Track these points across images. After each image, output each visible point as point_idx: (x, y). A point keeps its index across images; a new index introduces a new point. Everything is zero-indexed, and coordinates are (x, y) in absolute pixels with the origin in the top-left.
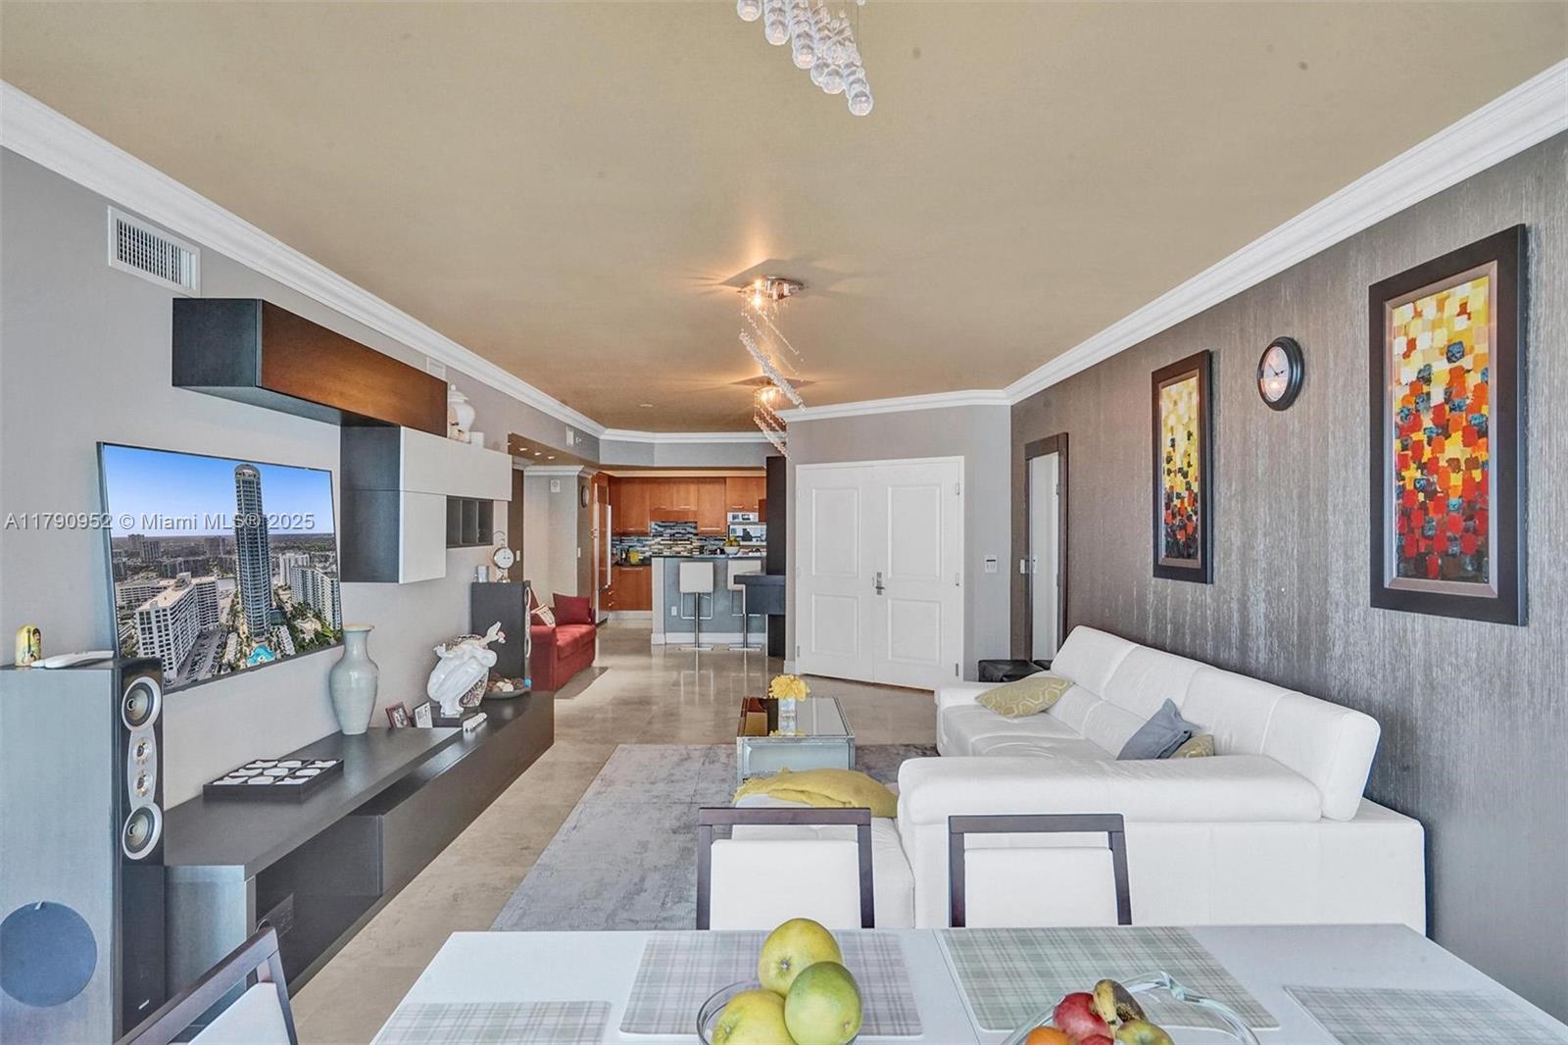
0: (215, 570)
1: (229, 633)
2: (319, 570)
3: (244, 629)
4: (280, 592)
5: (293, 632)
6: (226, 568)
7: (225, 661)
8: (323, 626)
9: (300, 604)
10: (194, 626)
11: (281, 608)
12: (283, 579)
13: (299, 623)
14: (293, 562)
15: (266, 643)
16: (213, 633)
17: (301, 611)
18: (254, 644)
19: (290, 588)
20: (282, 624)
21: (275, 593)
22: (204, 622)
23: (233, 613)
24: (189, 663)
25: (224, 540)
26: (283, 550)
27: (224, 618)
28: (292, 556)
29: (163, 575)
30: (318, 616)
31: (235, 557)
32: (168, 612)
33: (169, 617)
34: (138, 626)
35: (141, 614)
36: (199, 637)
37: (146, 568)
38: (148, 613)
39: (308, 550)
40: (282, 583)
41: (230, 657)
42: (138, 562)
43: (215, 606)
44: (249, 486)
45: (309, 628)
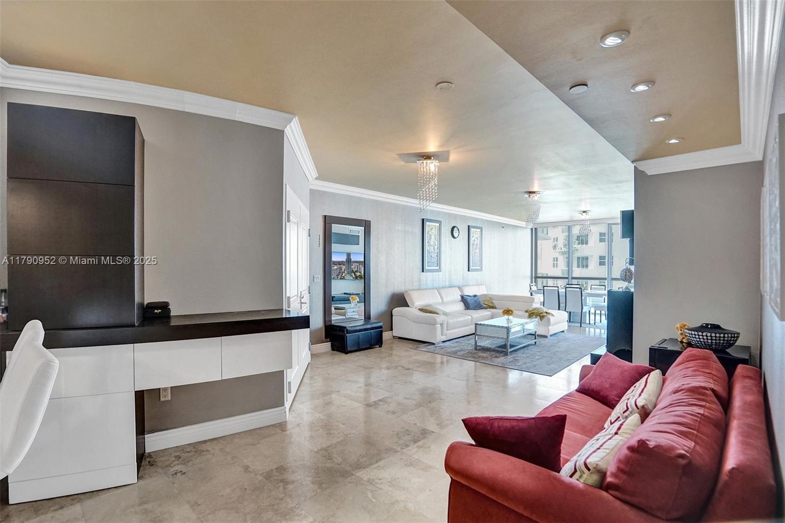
2: (361, 266)
3: (346, 272)
5: (355, 274)
6: (344, 265)
10: (339, 271)
11: (353, 271)
12: (354, 267)
13: (356, 273)
17: (357, 271)
18: (347, 275)
23: (344, 270)
27: (343, 271)
28: (355, 264)
30: (360, 273)
44: (349, 255)
45: (358, 274)
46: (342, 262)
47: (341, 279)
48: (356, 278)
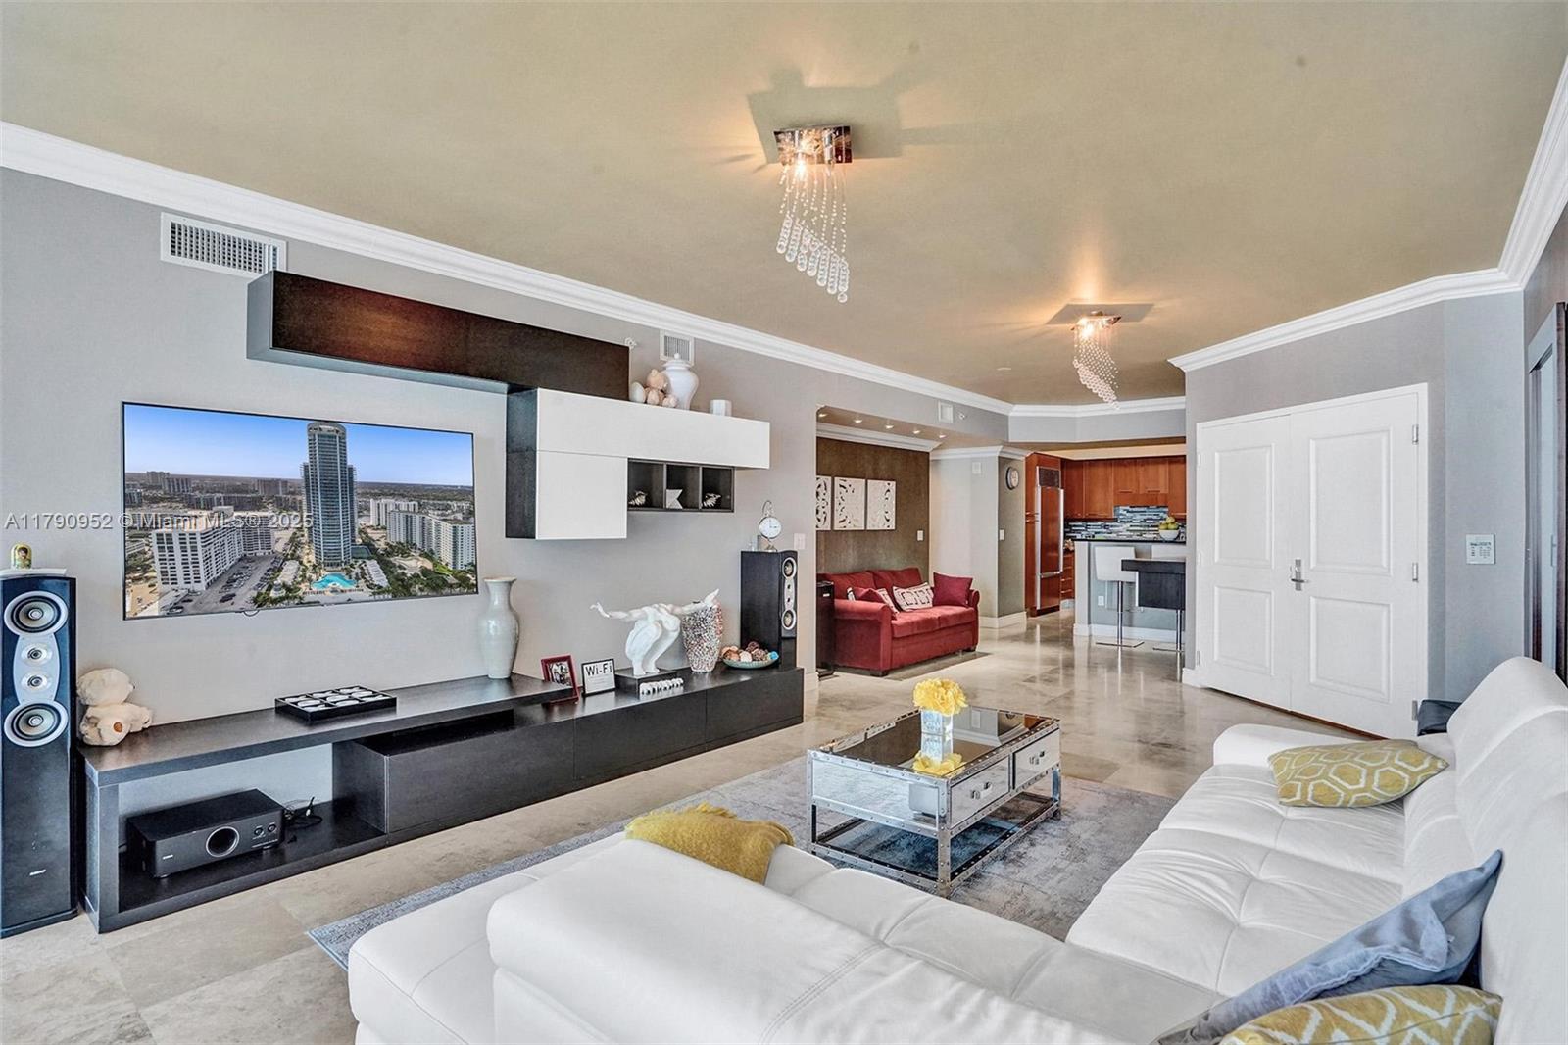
0: (270, 506)
1: (286, 559)
2: (433, 516)
3: (309, 557)
4: (369, 531)
5: (387, 567)
6: (284, 506)
7: (279, 581)
8: (435, 565)
9: (400, 543)
10: (234, 550)
11: (369, 545)
12: (374, 520)
13: (397, 560)
14: (391, 508)
15: (343, 573)
16: (263, 558)
17: (404, 549)
18: (323, 572)
19: (385, 529)
20: (369, 558)
21: (360, 532)
22: (248, 546)
23: (295, 542)
24: (226, 578)
25: (285, 483)
26: (376, 496)
27: (279, 547)
28: (391, 502)
29: (191, 506)
30: (429, 555)
31: (303, 498)
32: (198, 537)
33: (199, 540)
34: (155, 547)
35: (159, 536)
36: (240, 560)
37: (171, 499)
38: (169, 536)
39: (419, 498)
40: (373, 522)
41: (286, 580)
42: (160, 493)
43: (267, 536)
44: (328, 440)
45: (413, 565)
46: (270, 485)
47: (260, 602)
48: (401, 587)
